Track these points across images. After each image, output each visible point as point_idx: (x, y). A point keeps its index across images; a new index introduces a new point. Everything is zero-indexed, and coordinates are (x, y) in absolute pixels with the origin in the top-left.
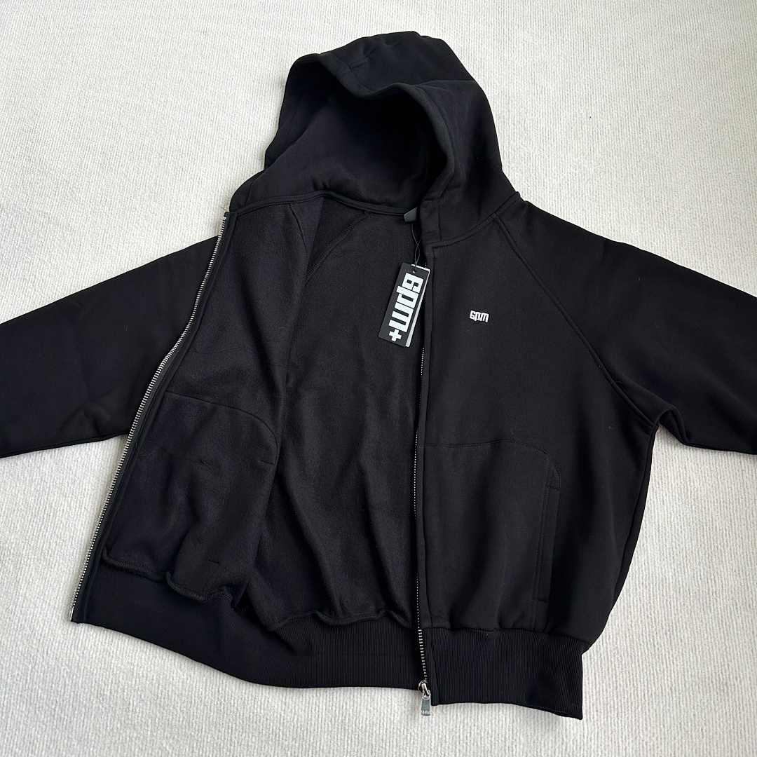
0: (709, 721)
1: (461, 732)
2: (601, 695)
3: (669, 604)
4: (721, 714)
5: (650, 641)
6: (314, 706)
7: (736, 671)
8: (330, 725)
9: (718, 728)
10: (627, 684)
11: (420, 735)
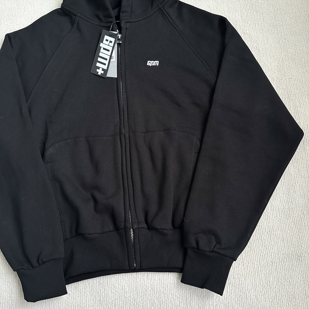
0: (293, 276)
1: (163, 298)
2: (236, 270)
3: (268, 217)
4: (299, 272)
5: (259, 238)
6: (83, 294)
7: (305, 248)
8: (93, 303)
9: (298, 280)
10: (249, 263)
11: (141, 302)
